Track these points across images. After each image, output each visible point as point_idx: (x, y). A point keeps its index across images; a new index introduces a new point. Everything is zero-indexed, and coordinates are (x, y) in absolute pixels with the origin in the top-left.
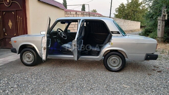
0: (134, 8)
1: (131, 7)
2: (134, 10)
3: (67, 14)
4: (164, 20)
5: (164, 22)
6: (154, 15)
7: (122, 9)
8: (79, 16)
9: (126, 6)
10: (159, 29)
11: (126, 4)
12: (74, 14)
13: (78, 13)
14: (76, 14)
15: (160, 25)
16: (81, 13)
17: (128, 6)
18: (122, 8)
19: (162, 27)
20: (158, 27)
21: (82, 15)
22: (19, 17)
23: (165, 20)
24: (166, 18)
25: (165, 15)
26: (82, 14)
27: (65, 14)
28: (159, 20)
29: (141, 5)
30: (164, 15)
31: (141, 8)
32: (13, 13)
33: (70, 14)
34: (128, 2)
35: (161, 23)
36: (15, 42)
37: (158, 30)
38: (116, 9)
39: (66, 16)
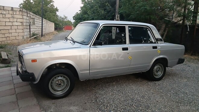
8: (16, 13)
13: (14, 9)
14: (11, 10)
16: (19, 9)
21: (21, 12)
33: (4, 10)
36: (34, 61)
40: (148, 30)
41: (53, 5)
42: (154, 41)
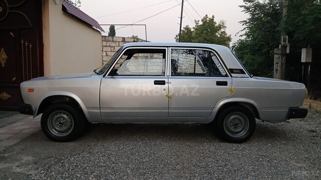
0: (208, 34)
1: (202, 32)
2: (208, 38)
3: (107, 40)
4: (284, 54)
5: (285, 57)
6: (262, 45)
7: (187, 37)
9: (193, 31)
10: (277, 70)
11: (193, 28)
12: (119, 42)
13: (126, 40)
14: (122, 41)
15: (278, 63)
16: (132, 40)
17: (198, 32)
18: (186, 34)
19: (282, 66)
20: (275, 66)
22: (27, 44)
23: (287, 55)
24: (288, 51)
25: (286, 46)
26: (134, 41)
27: (103, 41)
28: (276, 54)
29: (218, 30)
30: (283, 46)
31: (219, 36)
32: (11, 34)
33: (113, 41)
34: (197, 24)
35: (280, 58)
36: (31, 90)
37: (275, 72)
38: (177, 36)
39: (104, 44)
40: (212, 54)
41: (224, 32)
42: (224, 74)
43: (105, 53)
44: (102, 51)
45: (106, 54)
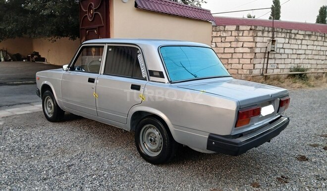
3: (218, 30)
8: (243, 34)
12: (231, 31)
13: (241, 28)
16: (249, 28)
21: (251, 32)
26: (251, 29)
27: (213, 31)
32: (95, 31)
33: (224, 31)
36: (38, 79)
39: (214, 34)
40: (138, 52)
42: (144, 76)
43: (214, 44)
44: (212, 42)
45: (216, 45)
